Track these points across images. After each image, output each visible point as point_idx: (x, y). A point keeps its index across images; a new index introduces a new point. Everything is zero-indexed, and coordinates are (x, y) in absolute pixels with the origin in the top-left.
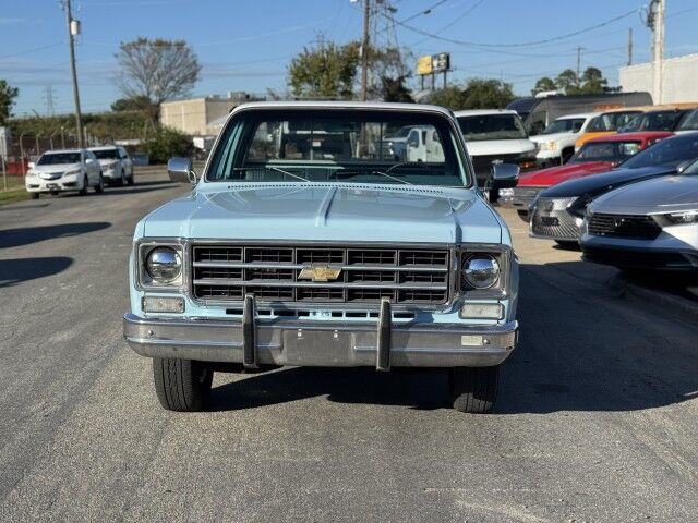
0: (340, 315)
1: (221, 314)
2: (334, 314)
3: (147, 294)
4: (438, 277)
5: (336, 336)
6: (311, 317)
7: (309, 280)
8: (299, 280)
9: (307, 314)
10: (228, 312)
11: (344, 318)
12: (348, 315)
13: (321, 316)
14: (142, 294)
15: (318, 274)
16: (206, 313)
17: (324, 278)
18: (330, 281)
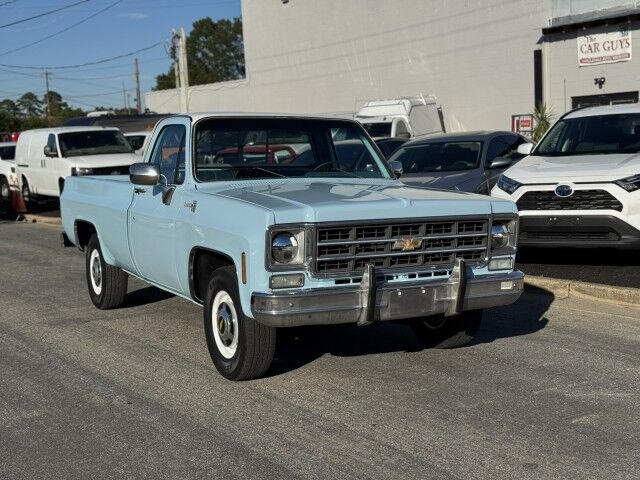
0: (414, 276)
1: (331, 284)
2: (411, 276)
3: (274, 273)
4: (479, 241)
5: (424, 292)
6: (395, 280)
7: (399, 250)
8: (392, 251)
9: (391, 278)
10: (337, 282)
11: (417, 278)
12: (420, 275)
13: (402, 278)
14: (270, 274)
15: (406, 244)
16: (321, 284)
17: (412, 247)
18: (416, 249)
